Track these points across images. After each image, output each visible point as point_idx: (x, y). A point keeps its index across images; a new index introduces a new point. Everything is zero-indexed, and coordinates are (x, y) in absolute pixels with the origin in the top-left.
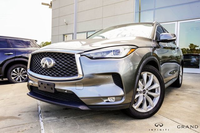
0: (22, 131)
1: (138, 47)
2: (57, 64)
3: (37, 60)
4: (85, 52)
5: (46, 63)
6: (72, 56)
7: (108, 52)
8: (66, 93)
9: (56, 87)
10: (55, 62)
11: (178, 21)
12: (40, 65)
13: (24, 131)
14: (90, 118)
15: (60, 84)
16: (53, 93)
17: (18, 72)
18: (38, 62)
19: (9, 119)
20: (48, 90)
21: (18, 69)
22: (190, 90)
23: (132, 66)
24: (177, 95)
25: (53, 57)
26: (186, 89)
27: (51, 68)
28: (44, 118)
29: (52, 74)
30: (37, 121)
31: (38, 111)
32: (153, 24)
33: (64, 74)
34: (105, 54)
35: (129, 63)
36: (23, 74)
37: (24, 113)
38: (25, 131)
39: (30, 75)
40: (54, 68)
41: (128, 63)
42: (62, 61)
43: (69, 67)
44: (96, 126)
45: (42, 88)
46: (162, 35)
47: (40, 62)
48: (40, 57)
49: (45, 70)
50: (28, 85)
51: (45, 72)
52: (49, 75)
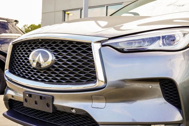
2: (58, 61)
3: (22, 54)
4: (110, 39)
7: (153, 40)
8: (72, 114)
9: (56, 103)
10: (54, 58)
12: (28, 62)
15: (61, 97)
16: (50, 113)
18: (24, 56)
20: (41, 107)
25: (51, 49)
27: (48, 69)
29: (49, 79)
33: (70, 79)
34: (146, 44)
39: (9, 80)
40: (53, 67)
42: (67, 55)
45: (30, 105)
47: (28, 56)
48: (28, 49)
49: (37, 72)
50: (5, 99)
51: (37, 75)
52: (43, 81)
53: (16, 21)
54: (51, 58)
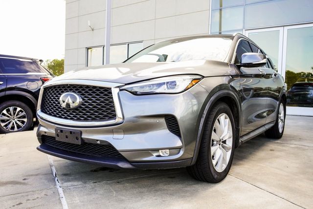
0: (33, 200)
1: (203, 77)
2: (85, 102)
3: (53, 96)
4: (126, 84)
5: (68, 100)
6: (108, 91)
7: (160, 85)
8: (98, 144)
9: (84, 136)
10: (81, 100)
11: (284, 26)
12: (59, 103)
13: (35, 199)
14: (131, 183)
15: (86, 132)
16: (78, 145)
17: (10, 114)
18: (54, 98)
19: (11, 185)
20: (71, 140)
21: (11, 109)
22: (296, 143)
23: (195, 105)
24: (271, 150)
25: (78, 92)
26: (289, 142)
27: (76, 109)
28: (62, 183)
29: (77, 117)
30: (52, 186)
31: (52, 174)
32: (232, 38)
33: (95, 117)
34: (155, 87)
35: (191, 101)
36: (19, 118)
37: (31, 177)
38: (37, 199)
39: (41, 118)
40: (81, 107)
41: (189, 101)
42: (92, 97)
43: (103, 107)
44: (140, 192)
45: (61, 139)
46: (245, 56)
47: (59, 99)
48: (58, 92)
49: (66, 111)
50: (39, 135)
51: (66, 114)
52: (72, 119)
53: (41, 61)
54: (79, 100)
